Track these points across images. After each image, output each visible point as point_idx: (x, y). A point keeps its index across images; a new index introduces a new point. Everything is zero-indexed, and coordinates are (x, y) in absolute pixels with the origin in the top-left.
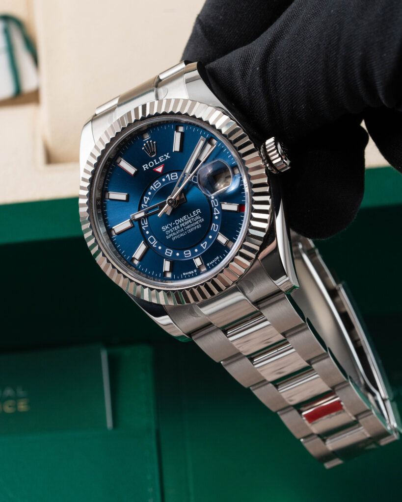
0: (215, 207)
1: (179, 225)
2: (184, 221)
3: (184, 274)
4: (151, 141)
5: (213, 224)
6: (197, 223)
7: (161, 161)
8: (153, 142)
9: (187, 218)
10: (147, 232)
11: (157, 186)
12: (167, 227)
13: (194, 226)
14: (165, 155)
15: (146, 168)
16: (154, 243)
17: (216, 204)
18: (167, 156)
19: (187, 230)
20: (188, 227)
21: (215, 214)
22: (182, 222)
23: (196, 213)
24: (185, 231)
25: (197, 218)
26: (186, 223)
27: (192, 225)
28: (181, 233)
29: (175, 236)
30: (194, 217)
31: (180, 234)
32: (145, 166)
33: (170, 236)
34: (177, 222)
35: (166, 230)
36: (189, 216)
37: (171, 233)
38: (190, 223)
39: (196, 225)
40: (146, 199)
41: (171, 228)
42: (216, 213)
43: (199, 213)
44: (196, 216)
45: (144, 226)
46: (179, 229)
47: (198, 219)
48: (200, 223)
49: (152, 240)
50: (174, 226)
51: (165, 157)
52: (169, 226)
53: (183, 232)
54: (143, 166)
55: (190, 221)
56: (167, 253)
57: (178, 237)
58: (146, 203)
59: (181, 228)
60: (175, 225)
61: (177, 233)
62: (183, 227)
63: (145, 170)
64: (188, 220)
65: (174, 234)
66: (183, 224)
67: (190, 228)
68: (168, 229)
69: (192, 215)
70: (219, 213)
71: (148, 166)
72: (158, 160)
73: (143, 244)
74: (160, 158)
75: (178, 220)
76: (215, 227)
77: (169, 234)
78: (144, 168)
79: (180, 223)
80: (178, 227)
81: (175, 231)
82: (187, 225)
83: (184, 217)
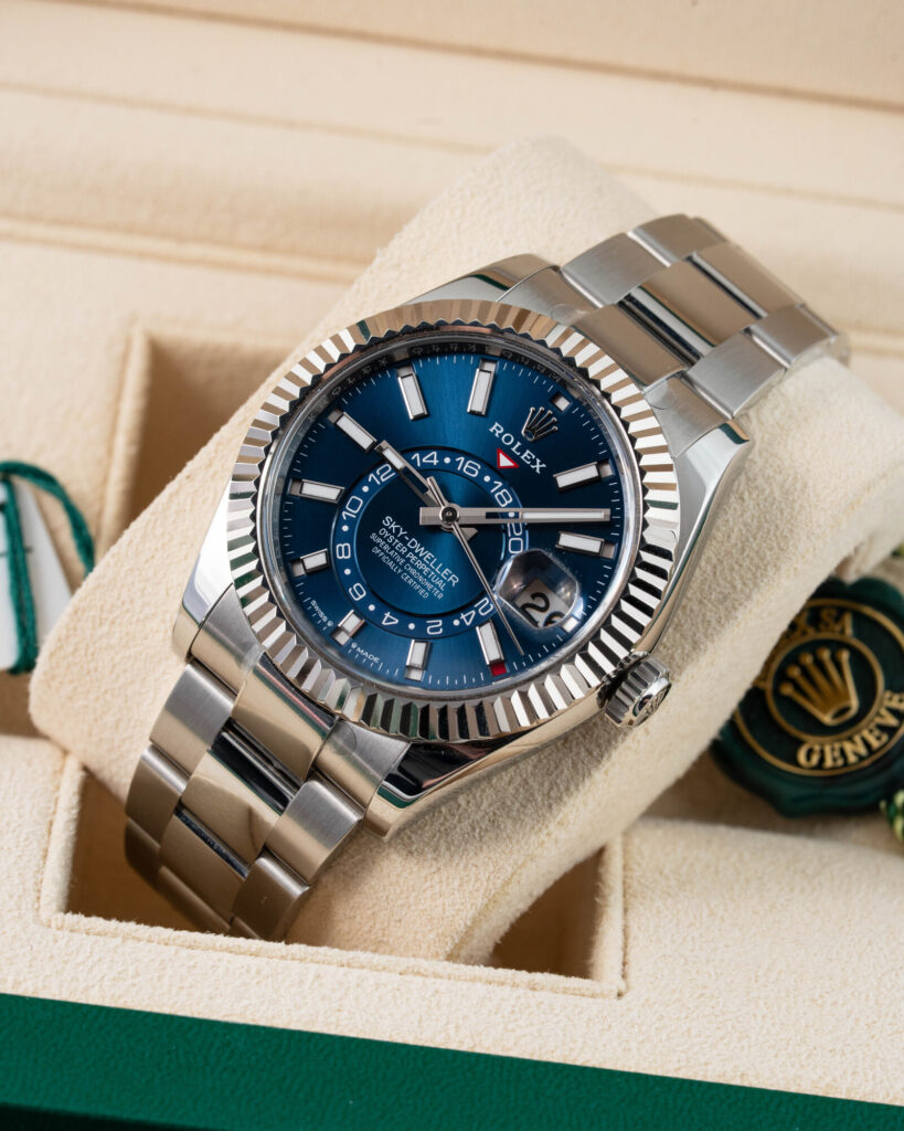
0: (477, 610)
1: (410, 550)
2: (421, 558)
3: (314, 603)
4: (555, 419)
5: (440, 621)
6: (430, 586)
7: (522, 457)
8: (554, 424)
9: (430, 561)
10: (366, 489)
11: (468, 469)
12: (393, 526)
13: (419, 583)
14: (538, 461)
15: (495, 432)
16: (349, 513)
17: (483, 611)
18: (538, 467)
19: (405, 571)
20: (413, 572)
21: (463, 616)
22: (417, 555)
23: (448, 577)
24: (402, 567)
25: (439, 583)
26: (419, 564)
27: (421, 578)
28: (395, 561)
29: (383, 550)
30: (439, 576)
31: (392, 559)
33: (379, 540)
34: (413, 544)
35: (387, 528)
36: (435, 565)
37: (385, 540)
38: (421, 571)
39: (424, 587)
40: (432, 458)
41: (395, 535)
42: (466, 618)
43: (451, 582)
44: (441, 578)
45: (376, 475)
46: (400, 554)
47: (437, 586)
48: (431, 594)
49: (354, 505)
50: (402, 539)
51: (534, 462)
52: (398, 530)
53: (397, 564)
54: (497, 424)
55: (426, 569)
56: (340, 548)
57: (384, 559)
58: (424, 460)
59: (403, 556)
60: (405, 543)
61: (391, 553)
62: (408, 560)
63: (491, 430)
64: (428, 566)
65: (386, 548)
66: (414, 558)
67: (412, 576)
68: (390, 531)
69: (442, 570)
70: (468, 624)
71: (501, 435)
72: (521, 450)
73: (338, 491)
74: (528, 452)
75: (417, 545)
76: (435, 627)
77: (382, 537)
78: (494, 428)
79: (413, 551)
80: (404, 550)
81: (393, 548)
82: (415, 567)
83: (429, 555)
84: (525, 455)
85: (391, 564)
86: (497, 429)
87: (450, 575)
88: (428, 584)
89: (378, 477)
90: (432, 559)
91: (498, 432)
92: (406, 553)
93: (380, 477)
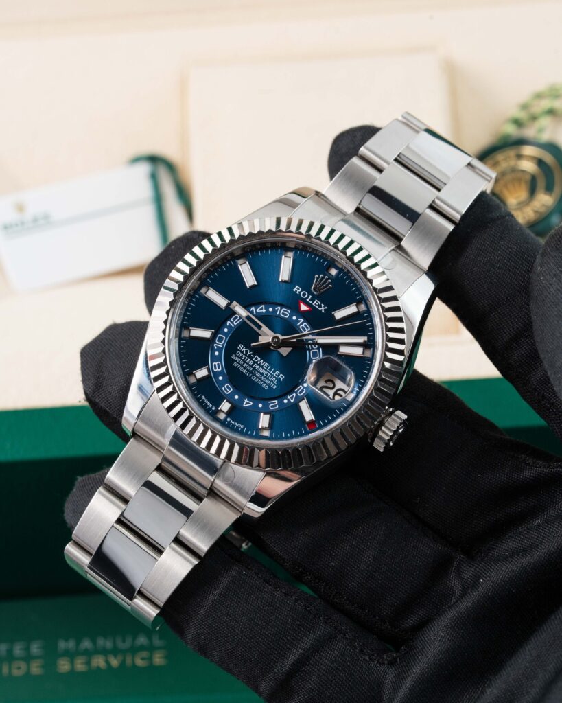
0: (296, 393)
1: (255, 362)
2: (262, 367)
3: (203, 397)
4: (330, 281)
5: (276, 401)
6: (268, 382)
7: (314, 304)
8: (329, 283)
9: (267, 368)
10: (226, 330)
11: (283, 314)
12: (244, 350)
13: (262, 381)
14: (323, 305)
15: (296, 291)
16: (217, 345)
17: (300, 393)
18: (323, 309)
19: (253, 375)
20: (258, 375)
21: (289, 397)
22: (259, 365)
23: (278, 376)
24: (251, 372)
25: (274, 379)
26: (261, 370)
27: (263, 378)
28: (247, 370)
29: (239, 364)
30: (272, 375)
31: (245, 368)
32: (298, 289)
33: (237, 359)
34: (256, 359)
35: (240, 351)
36: (270, 370)
37: (240, 358)
38: (262, 374)
39: (265, 383)
40: (262, 309)
41: (246, 355)
42: (291, 398)
43: (280, 378)
44: (274, 377)
45: (231, 321)
46: (249, 365)
47: (272, 382)
48: (269, 386)
49: (220, 340)
50: (250, 357)
51: (320, 306)
52: (247, 352)
53: (249, 371)
54: (297, 287)
55: (265, 373)
56: (215, 365)
57: (241, 368)
58: (257, 311)
59: (251, 366)
60: (252, 359)
61: (245, 365)
62: (254, 368)
63: (294, 290)
64: (266, 370)
65: (241, 362)
66: (257, 367)
67: (257, 377)
68: (242, 353)
69: (274, 372)
70: (292, 401)
71: (300, 292)
72: (312, 300)
73: (211, 333)
74: (316, 301)
75: (259, 359)
76: (274, 405)
77: (238, 356)
78: (296, 289)
79: (257, 362)
80: (251, 363)
81: (245, 362)
82: (259, 372)
83: (266, 364)
84: (315, 302)
85: (245, 371)
86: (297, 289)
87: (279, 375)
88: (267, 381)
89: (232, 323)
90: (268, 367)
91: (298, 291)
92: (253, 365)
93: (233, 323)
